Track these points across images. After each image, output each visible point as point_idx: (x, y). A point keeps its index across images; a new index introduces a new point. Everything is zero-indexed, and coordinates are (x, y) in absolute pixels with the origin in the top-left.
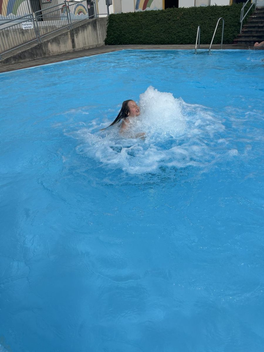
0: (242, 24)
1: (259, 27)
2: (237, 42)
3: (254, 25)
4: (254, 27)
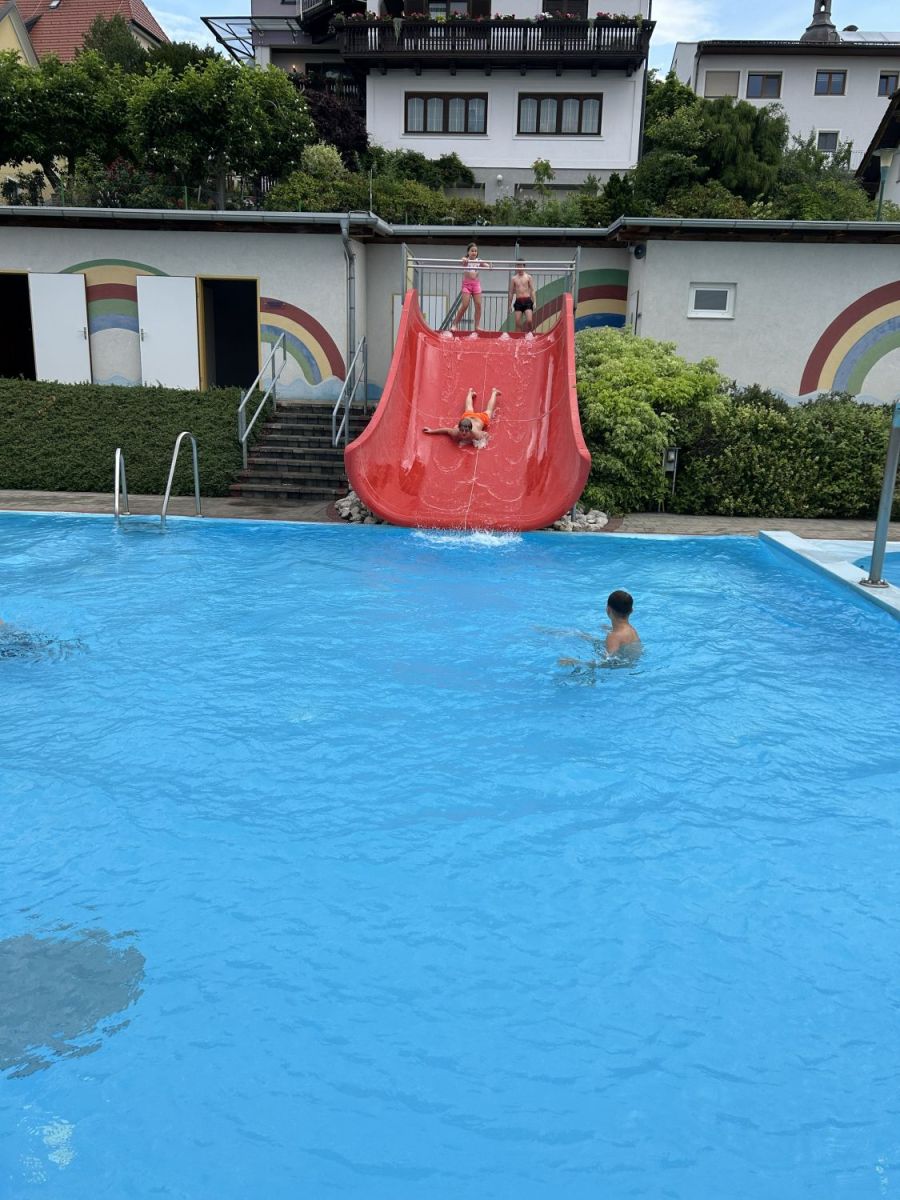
0: (245, 446)
1: (294, 456)
2: (239, 493)
3: (279, 449)
4: (281, 455)
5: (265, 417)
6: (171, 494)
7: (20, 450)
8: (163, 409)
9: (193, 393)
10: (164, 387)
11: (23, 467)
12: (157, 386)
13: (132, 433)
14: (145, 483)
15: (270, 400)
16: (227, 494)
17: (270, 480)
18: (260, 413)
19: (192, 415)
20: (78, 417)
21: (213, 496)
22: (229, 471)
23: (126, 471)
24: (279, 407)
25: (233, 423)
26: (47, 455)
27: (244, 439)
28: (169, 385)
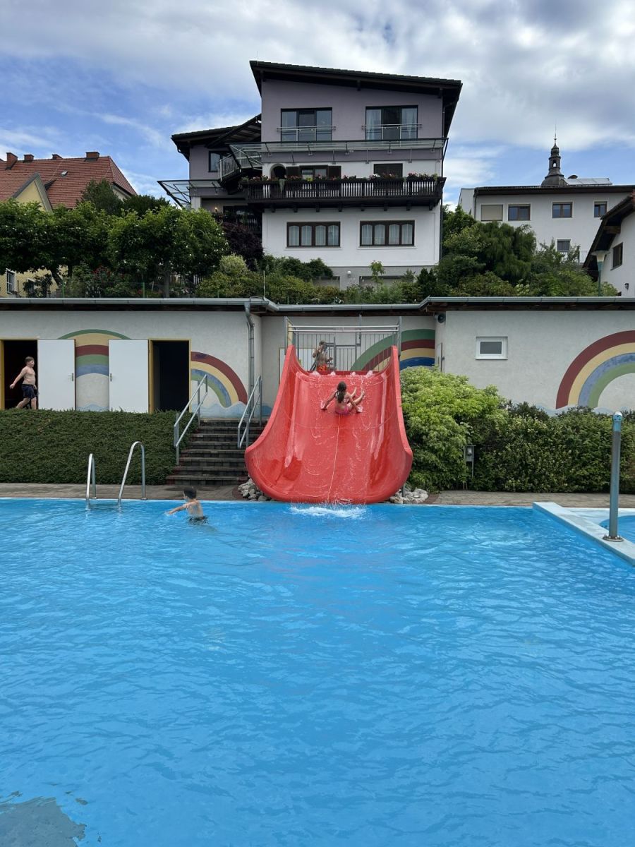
0: (178, 450)
1: (211, 455)
2: (173, 481)
3: (201, 451)
4: (202, 455)
5: (193, 430)
6: (126, 484)
7: (24, 455)
8: (123, 426)
9: (144, 415)
10: (124, 411)
11: (24, 467)
12: (120, 411)
13: (101, 443)
14: (108, 477)
15: (196, 418)
16: (165, 482)
17: (194, 472)
18: (189, 427)
19: (142, 430)
20: (65, 433)
21: (155, 485)
22: (166, 467)
23: (96, 469)
24: (202, 423)
25: (170, 435)
26: (42, 459)
27: (177, 445)
28: (128, 410)
